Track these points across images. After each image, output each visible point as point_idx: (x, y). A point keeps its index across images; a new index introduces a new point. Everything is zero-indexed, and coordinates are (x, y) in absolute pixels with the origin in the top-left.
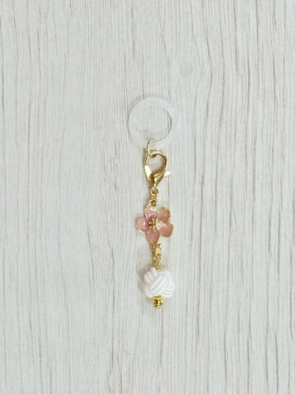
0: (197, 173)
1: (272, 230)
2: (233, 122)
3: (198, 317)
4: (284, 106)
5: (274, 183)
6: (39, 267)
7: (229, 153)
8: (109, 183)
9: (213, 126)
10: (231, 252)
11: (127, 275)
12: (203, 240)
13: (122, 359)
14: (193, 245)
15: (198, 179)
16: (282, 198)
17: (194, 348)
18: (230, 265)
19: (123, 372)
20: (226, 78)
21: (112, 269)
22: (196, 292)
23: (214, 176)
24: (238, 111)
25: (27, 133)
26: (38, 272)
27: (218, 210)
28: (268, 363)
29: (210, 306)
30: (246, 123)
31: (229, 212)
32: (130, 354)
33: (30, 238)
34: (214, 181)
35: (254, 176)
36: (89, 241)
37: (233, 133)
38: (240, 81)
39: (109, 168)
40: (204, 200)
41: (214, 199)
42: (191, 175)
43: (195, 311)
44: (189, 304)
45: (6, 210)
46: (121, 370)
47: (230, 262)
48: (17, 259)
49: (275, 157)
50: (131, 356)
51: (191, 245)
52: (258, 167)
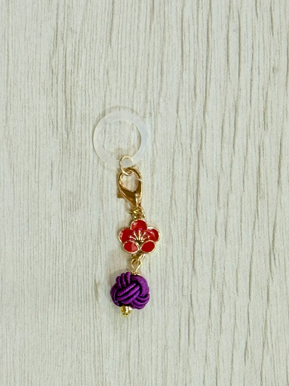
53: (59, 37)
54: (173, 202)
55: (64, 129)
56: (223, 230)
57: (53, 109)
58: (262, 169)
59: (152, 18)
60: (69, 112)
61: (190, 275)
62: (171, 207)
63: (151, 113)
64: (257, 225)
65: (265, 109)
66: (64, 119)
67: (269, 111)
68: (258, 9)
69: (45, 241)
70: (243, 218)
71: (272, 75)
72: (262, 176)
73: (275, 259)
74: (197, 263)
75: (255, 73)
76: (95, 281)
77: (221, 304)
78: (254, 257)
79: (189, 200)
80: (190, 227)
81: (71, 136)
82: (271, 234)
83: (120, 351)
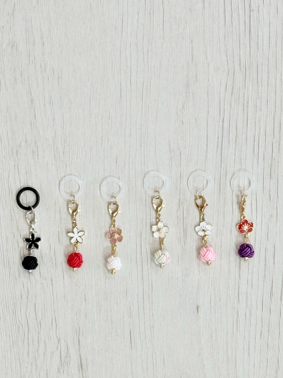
0: (221, 116)
1: (255, 143)
2: (238, 93)
3: (220, 184)
4: (262, 86)
5: (256, 122)
6: (146, 160)
7: (236, 108)
8: (179, 120)
9: (229, 95)
10: (236, 153)
11: (187, 164)
12: (223, 148)
13: (184, 203)
14: (218, 151)
15: (221, 119)
16: (260, 129)
17: (218, 199)
18: (236, 160)
19: (184, 209)
20: (235, 73)
21: (180, 161)
22: (219, 172)
23: (229, 118)
24: (240, 88)
25: (142, 97)
26: (145, 162)
27: (230, 134)
28: (252, 206)
29: (226, 179)
30: (244, 94)
31: (235, 135)
32: (188, 201)
33: (142, 146)
34: (229, 120)
35: (247, 118)
36: (170, 148)
37: (238, 99)
38: (241, 74)
39: (180, 114)
40: (224, 129)
41: (229, 128)
42: (218, 118)
43: (219, 181)
44: (216, 178)
45: (131, 133)
46: (183, 208)
47: (236, 159)
48: (136, 156)
49: (257, 109)
50: (188, 202)
51: (217, 150)
52: (249, 114)
53: (181, 203)
54: (230, 272)
55: (183, 242)
56: (251, 283)
57: (178, 233)
58: (267, 257)
59: (219, 195)
60: (185, 234)
61: (237, 302)
62: (229, 274)
63: (220, 235)
64: (265, 282)
65: (268, 232)
66: (183, 238)
67: (269, 233)
68: (264, 191)
69: (176, 288)
70: (259, 278)
71: (270, 218)
72: (267, 260)
73: (273, 295)
74: (240, 297)
75: (263, 217)
76: (197, 305)
77: (251, 314)
78: (264, 295)
79: (236, 271)
80: (237, 282)
81: (186, 244)
82: (271, 285)
83: (208, 335)
